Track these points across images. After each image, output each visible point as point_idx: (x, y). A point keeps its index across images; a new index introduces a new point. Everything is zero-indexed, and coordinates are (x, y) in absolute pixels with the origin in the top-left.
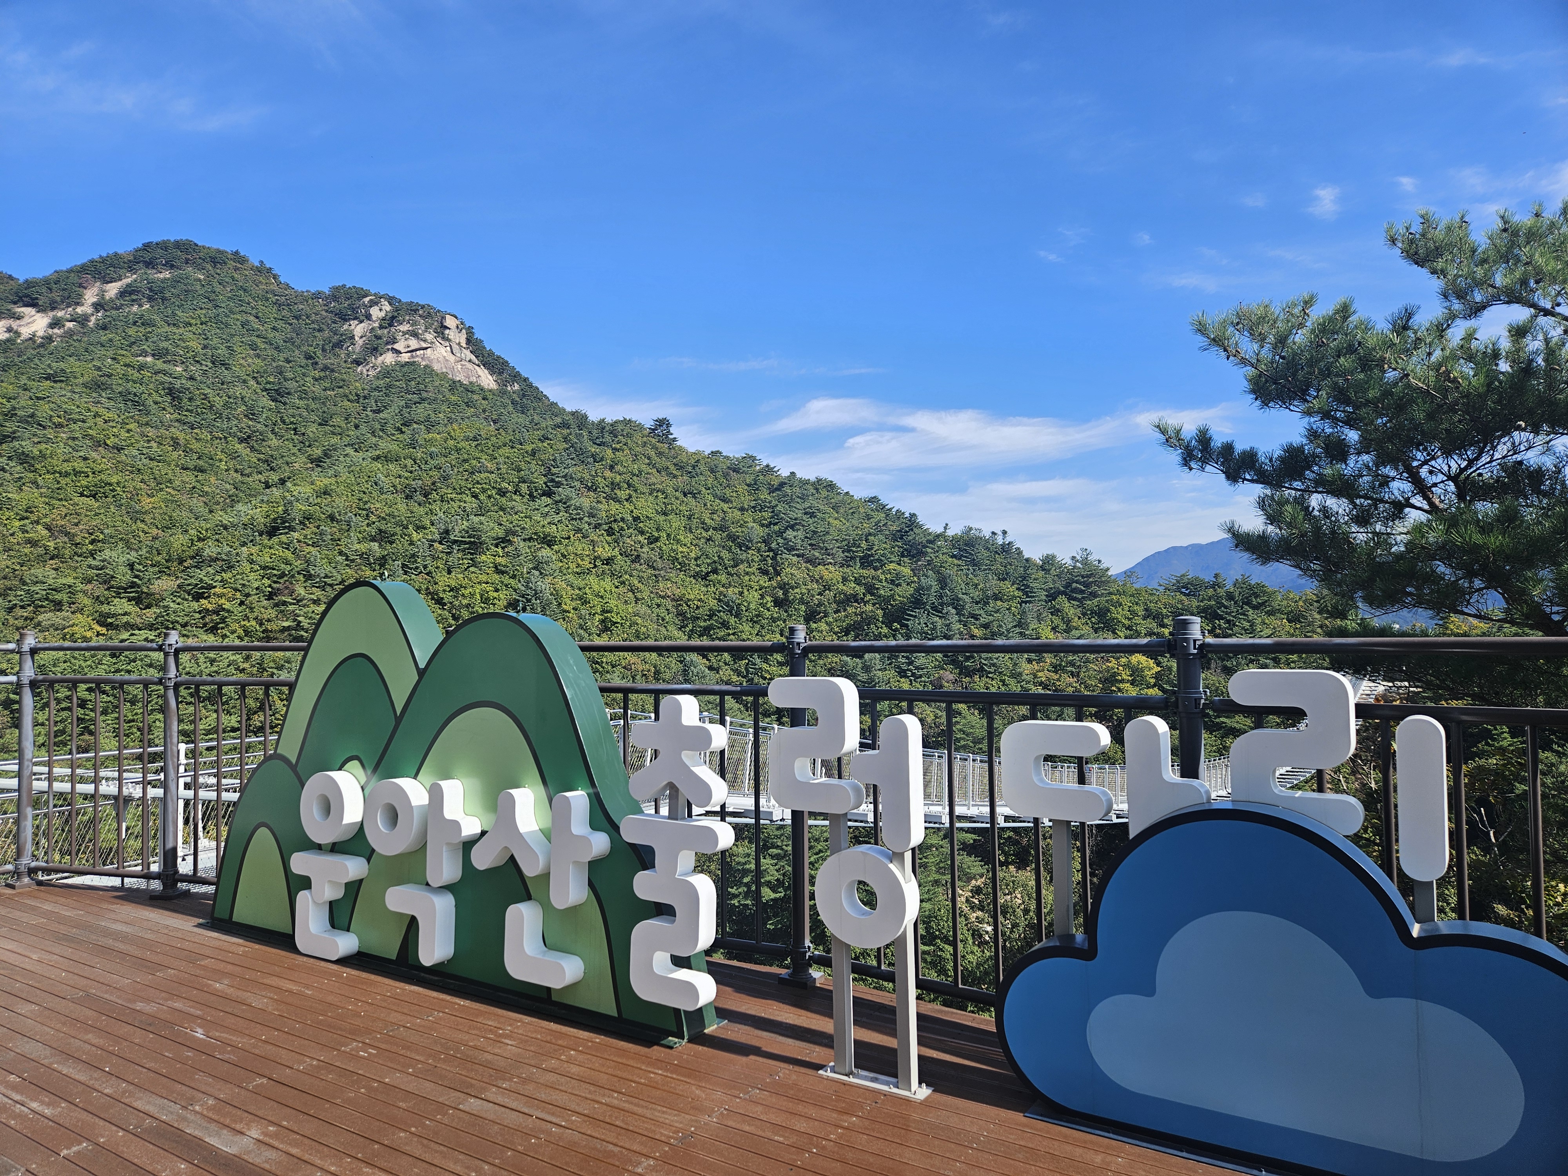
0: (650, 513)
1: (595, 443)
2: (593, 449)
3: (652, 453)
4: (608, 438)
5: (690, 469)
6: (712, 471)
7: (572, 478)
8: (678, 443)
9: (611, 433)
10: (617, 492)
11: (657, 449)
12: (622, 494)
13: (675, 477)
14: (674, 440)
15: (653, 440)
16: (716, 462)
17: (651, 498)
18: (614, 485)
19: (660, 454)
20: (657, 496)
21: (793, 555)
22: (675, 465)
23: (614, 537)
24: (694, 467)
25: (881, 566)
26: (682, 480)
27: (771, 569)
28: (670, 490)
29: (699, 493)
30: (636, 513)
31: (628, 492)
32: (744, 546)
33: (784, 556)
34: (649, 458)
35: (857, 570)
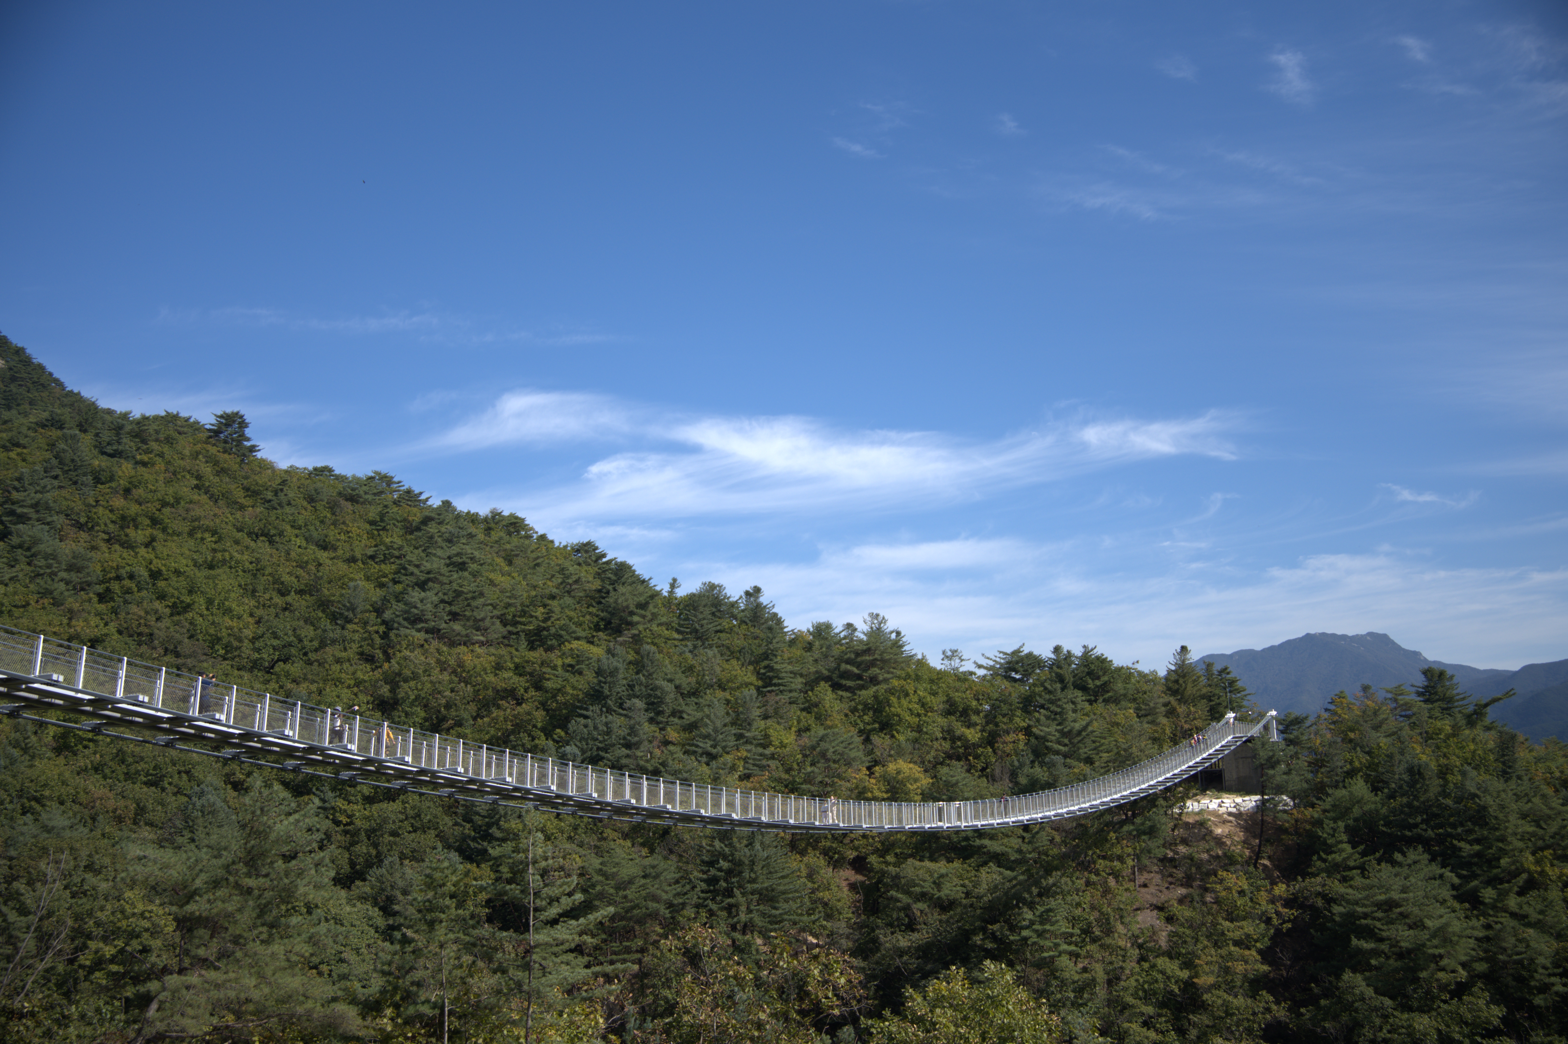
0: (183, 564)
1: (103, 453)
2: (99, 462)
3: (207, 470)
4: (128, 444)
5: (269, 495)
6: (311, 500)
7: (48, 508)
8: (259, 455)
9: (136, 436)
10: (131, 532)
11: (216, 463)
12: (139, 536)
13: (242, 508)
14: (253, 449)
15: (213, 450)
16: (319, 485)
17: (191, 543)
18: (125, 521)
19: (222, 471)
20: (202, 539)
21: (419, 630)
22: (247, 489)
23: (112, 604)
24: (276, 493)
25: (560, 645)
26: (252, 514)
27: (379, 654)
28: (228, 530)
29: (281, 534)
30: (157, 564)
31: (149, 531)
32: (339, 618)
33: (403, 631)
34: (199, 477)
35: (523, 653)
